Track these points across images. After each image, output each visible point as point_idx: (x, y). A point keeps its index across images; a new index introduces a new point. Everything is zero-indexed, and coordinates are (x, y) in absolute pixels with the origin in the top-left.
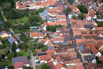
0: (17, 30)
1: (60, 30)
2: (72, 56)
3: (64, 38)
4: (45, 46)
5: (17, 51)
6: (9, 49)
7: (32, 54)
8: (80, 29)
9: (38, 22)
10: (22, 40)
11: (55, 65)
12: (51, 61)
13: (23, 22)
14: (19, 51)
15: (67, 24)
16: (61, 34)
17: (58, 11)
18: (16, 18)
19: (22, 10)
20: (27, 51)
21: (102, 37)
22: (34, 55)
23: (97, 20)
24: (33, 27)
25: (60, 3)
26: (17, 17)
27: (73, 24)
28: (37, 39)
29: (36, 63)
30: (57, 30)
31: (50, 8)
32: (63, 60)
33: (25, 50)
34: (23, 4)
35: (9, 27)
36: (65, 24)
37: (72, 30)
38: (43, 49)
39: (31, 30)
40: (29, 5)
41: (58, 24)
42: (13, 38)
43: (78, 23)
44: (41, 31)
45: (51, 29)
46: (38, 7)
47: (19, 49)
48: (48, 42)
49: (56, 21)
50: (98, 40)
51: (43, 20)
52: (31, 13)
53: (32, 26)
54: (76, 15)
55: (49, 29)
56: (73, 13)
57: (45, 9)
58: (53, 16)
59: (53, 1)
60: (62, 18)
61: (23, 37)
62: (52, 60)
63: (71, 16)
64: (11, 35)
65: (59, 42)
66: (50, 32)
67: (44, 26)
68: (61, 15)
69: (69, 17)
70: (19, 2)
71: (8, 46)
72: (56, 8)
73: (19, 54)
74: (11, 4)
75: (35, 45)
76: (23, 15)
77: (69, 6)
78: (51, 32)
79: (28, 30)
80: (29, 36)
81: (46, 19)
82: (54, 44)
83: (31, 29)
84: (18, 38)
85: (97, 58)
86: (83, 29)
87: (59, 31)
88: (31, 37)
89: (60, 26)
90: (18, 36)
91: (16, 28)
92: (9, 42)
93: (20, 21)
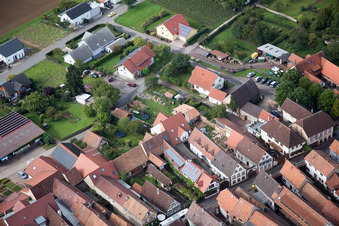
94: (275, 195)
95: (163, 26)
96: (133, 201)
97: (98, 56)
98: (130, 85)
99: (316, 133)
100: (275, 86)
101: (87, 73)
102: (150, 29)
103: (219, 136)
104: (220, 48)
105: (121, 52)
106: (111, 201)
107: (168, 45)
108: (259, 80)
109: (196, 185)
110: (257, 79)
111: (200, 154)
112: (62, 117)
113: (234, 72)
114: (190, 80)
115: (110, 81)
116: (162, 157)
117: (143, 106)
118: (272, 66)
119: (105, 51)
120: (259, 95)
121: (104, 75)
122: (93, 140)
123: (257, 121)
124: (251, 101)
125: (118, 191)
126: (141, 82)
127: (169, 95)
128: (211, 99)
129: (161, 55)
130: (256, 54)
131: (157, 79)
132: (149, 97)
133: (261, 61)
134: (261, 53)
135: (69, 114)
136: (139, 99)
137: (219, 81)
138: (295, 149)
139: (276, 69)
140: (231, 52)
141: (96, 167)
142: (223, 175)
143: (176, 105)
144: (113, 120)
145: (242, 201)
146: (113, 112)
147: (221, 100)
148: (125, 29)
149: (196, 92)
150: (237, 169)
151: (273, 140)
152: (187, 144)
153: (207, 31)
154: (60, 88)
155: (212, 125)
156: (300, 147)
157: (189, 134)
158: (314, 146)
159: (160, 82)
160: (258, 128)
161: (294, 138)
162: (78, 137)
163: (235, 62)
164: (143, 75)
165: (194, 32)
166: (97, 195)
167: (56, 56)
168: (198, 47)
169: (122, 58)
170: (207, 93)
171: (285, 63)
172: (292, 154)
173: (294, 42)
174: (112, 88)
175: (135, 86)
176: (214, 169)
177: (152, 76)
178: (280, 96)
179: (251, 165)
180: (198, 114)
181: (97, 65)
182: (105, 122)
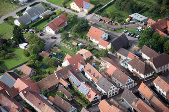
94: (134, 103)
95: (74, 3)
96: (47, 107)
97: (35, 21)
98: (52, 38)
99: (161, 66)
100: (139, 38)
101: (27, 31)
102: (66, 5)
103: (103, 68)
104: (107, 16)
105: (48, 18)
106: (34, 107)
107: (76, 14)
108: (129, 35)
109: (87, 97)
110: (128, 34)
111: (91, 79)
112: (10, 57)
113: (115, 30)
114: (88, 35)
115: (41, 35)
116: (68, 80)
117: (59, 50)
118: (138, 26)
119: (39, 18)
120: (128, 43)
121: (37, 32)
122: (27, 70)
123: (126, 59)
124: (123, 47)
125: (38, 101)
126: (59, 36)
127: (75, 43)
128: (99, 45)
129: (71, 20)
130: (128, 19)
131: (68, 34)
132: (63, 45)
133: (132, 23)
134: (131, 19)
135: (14, 55)
136: (57, 46)
137: (105, 35)
138: (148, 76)
139: (140, 28)
140: (114, 18)
141: (26, 86)
142: (104, 91)
143: (78, 49)
144: (40, 59)
145: (113, 107)
146: (40, 54)
147: (105, 46)
148: (52, 5)
149: (91, 41)
150: (112, 87)
151: (135, 70)
152: (83, 73)
153: (101, 6)
154: (10, 39)
155: (99, 61)
156: (151, 75)
157: (85, 67)
158: (160, 74)
159: (70, 36)
160: (126, 63)
161: (147, 69)
162: (18, 69)
163: (116, 24)
164: (61, 32)
165: (92, 6)
166: (26, 103)
167: (10, 21)
168: (94, 15)
169: (48, 22)
170: (97, 42)
171: (146, 24)
172: (146, 79)
173: (152, 12)
174: (40, 39)
175: (55, 38)
176: (98, 87)
177: (65, 32)
178: (140, 44)
179: (121, 85)
180: (91, 54)
181: (33, 26)
182: (35, 60)
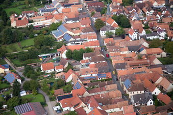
0: (17, 62)
1: (89, 57)
2: (114, 96)
3: (97, 69)
4: (68, 83)
5: (22, 95)
6: (8, 93)
7: (47, 98)
8: (121, 53)
9: (51, 46)
10: (28, 77)
11: (87, 112)
12: (80, 106)
13: (25, 47)
14: (25, 94)
15: (99, 46)
16: (92, 63)
17: (82, 26)
18: (13, 42)
19: (22, 28)
20: (38, 93)
21: (158, 64)
22: (51, 99)
23: (148, 38)
24: (44, 55)
25: (85, 14)
26: (16, 39)
27: (110, 45)
28: (53, 74)
29: (57, 111)
30: (85, 57)
31: (68, 22)
32: (101, 104)
33: (35, 92)
34: (22, 19)
35: (4, 56)
36: (96, 47)
37: (108, 56)
38: (65, 89)
39: (41, 59)
40: (33, 19)
41: (86, 48)
42: (13, 74)
43: (117, 45)
44: (58, 60)
45: (75, 56)
46: (48, 22)
47: (24, 91)
48: (73, 77)
49: (80, 42)
50: (153, 69)
51: (59, 43)
52: (38, 31)
53: (42, 53)
54: (113, 31)
55: (70, 55)
56: (107, 29)
57: (61, 24)
58: (75, 35)
59: (72, 11)
60: (90, 38)
61: (29, 71)
62: (83, 104)
63: (104, 33)
64: (8, 70)
65: (89, 75)
66: (72, 61)
67: (63, 51)
68: (88, 33)
69: (102, 36)
70: (16, 15)
71: (6, 88)
72: (78, 21)
73: (27, 99)
74: (3, 20)
75: (51, 83)
76: (25, 36)
77: (99, 18)
78: (74, 61)
79: (36, 60)
80: (39, 69)
81: (64, 40)
82: (82, 79)
83: (41, 57)
84: (21, 74)
85: (154, 98)
86: (126, 52)
87: (87, 58)
88: (43, 71)
89: (89, 51)
90: (21, 71)
91: (15, 58)
92: (6, 82)
93: (20, 46)
94: (126, 66)
96: (108, 86)
109: (107, 78)
127: (46, 76)
147: (63, 68)
163: (39, 64)
